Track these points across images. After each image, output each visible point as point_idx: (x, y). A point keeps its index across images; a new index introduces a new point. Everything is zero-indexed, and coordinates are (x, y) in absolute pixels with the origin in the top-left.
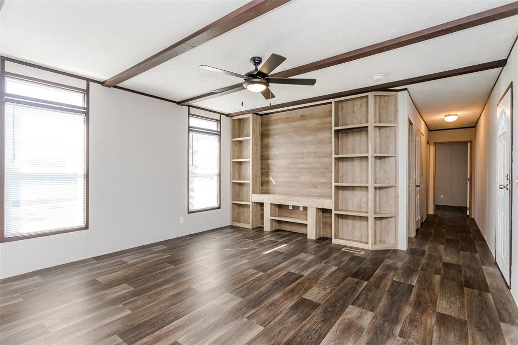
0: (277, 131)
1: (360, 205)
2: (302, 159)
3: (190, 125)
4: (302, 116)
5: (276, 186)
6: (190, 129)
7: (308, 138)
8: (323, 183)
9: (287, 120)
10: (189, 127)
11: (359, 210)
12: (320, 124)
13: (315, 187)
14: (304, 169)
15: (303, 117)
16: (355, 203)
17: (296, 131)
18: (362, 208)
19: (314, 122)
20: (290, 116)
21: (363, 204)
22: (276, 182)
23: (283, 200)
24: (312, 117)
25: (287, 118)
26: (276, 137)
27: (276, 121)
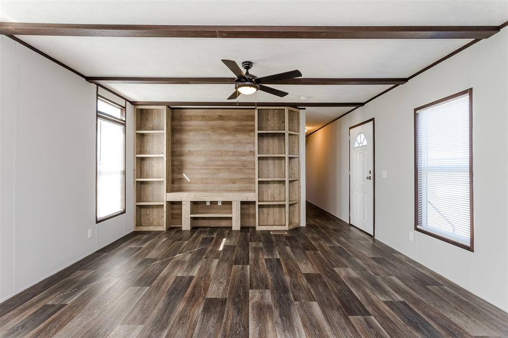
0: (192, 128)
1: (273, 196)
2: (221, 156)
3: (99, 109)
4: (220, 116)
5: (189, 183)
6: (99, 115)
7: (227, 138)
8: (242, 179)
9: (204, 118)
10: (97, 112)
11: (272, 200)
12: (238, 126)
13: (234, 183)
14: (222, 166)
15: (221, 118)
16: (270, 195)
17: (214, 129)
18: (274, 198)
19: (233, 124)
20: (207, 114)
21: (275, 195)
22: (190, 179)
23: (206, 197)
24: (230, 118)
25: (203, 116)
26: (191, 134)
27: (191, 118)
